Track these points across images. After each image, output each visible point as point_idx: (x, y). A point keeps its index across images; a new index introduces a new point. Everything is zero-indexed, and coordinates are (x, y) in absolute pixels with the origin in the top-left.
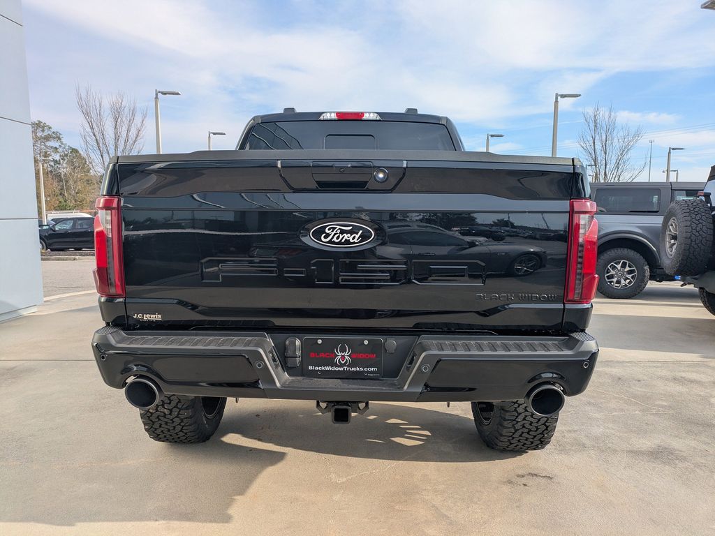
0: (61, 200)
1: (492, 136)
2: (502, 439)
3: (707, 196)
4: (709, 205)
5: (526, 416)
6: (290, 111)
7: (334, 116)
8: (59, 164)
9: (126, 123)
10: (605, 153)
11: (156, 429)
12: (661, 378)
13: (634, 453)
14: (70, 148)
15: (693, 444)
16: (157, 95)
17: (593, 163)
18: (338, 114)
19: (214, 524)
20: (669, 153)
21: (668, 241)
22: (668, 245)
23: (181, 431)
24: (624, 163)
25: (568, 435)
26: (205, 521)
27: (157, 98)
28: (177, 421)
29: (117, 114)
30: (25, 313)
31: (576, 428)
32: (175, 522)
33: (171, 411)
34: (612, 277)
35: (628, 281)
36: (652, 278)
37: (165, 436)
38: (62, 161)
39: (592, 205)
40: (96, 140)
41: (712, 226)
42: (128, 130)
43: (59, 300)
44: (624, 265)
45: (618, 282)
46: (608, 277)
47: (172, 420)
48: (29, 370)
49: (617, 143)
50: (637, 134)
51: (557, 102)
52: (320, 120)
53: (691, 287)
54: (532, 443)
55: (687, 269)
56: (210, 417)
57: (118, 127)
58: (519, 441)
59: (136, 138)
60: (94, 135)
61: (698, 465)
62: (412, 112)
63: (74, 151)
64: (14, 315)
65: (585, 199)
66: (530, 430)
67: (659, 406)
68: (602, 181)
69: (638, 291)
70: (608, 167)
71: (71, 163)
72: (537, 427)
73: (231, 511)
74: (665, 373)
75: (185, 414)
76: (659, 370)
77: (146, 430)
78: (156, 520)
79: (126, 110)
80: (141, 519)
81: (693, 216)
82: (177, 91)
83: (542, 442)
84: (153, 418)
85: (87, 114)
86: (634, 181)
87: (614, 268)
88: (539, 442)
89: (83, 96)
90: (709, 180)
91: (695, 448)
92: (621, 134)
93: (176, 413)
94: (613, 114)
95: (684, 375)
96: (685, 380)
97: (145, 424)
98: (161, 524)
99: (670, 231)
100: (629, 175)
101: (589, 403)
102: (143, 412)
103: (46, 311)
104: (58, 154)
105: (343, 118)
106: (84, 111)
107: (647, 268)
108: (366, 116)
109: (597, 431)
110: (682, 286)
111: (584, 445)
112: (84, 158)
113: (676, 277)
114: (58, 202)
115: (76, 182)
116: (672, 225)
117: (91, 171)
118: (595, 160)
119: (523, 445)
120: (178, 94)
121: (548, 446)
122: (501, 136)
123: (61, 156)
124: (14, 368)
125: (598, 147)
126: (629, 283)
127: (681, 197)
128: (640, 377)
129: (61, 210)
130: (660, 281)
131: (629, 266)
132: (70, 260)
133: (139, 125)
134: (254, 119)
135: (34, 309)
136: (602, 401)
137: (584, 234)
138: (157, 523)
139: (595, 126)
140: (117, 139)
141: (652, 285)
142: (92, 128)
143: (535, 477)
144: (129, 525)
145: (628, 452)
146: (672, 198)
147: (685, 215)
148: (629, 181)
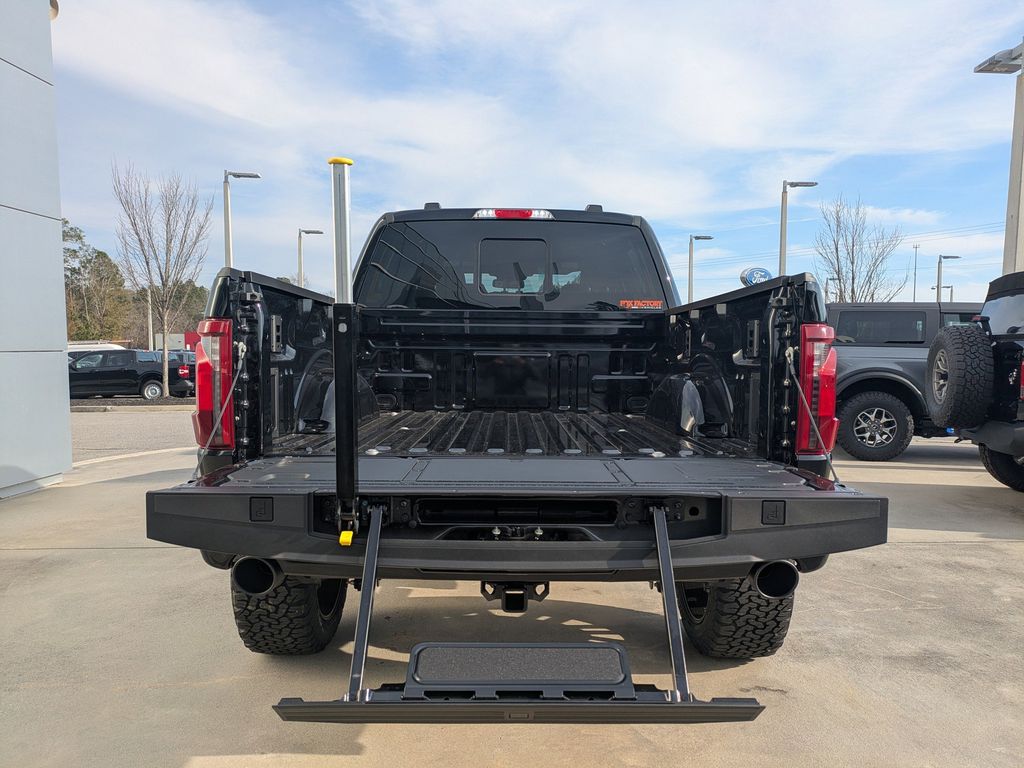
0: (81, 325)
1: (697, 238)
2: (719, 640)
3: (985, 321)
4: (987, 333)
5: (750, 609)
6: (432, 207)
7: (492, 214)
8: (79, 273)
9: (183, 217)
10: (852, 263)
11: (255, 634)
12: (929, 563)
13: (894, 660)
14: (95, 251)
15: (970, 646)
16: (226, 177)
17: (836, 276)
18: (497, 211)
19: (340, 757)
20: (940, 262)
21: (937, 383)
22: (936, 387)
23: (289, 636)
24: (878, 276)
25: (806, 638)
26: (329, 753)
27: (226, 181)
28: (285, 621)
29: (170, 204)
30: (46, 484)
31: (817, 628)
32: (289, 755)
33: (277, 607)
34: (863, 431)
35: (885, 437)
36: (918, 432)
37: (267, 644)
38: (82, 269)
39: (828, 332)
40: (140, 240)
41: (992, 361)
42: (187, 226)
43: (93, 466)
44: (879, 415)
45: (872, 438)
46: (859, 432)
47: (277, 620)
48: (63, 562)
49: (867, 250)
50: (895, 238)
51: (785, 192)
52: (474, 220)
53: (967, 445)
54: (759, 645)
55: (962, 419)
56: (327, 617)
57: (172, 222)
58: (742, 643)
59: (198, 237)
60: (137, 234)
61: (975, 673)
62: (595, 209)
63: (101, 255)
64: (30, 488)
65: (821, 323)
66: (756, 628)
67: (926, 600)
68: (849, 301)
69: (900, 450)
70: (856, 281)
71: (97, 272)
72: (765, 624)
73: (361, 740)
74: (934, 557)
75: (296, 611)
76: (926, 553)
77: (242, 635)
78: (263, 753)
79: (183, 198)
80: (243, 751)
81: (967, 348)
82: (255, 173)
83: (771, 644)
84: (252, 618)
85: (126, 204)
86: (892, 301)
87: (866, 419)
88: (768, 644)
89: (123, 178)
90: (988, 300)
91: (971, 652)
92: (873, 236)
93: (284, 611)
94: (861, 209)
95: (958, 559)
96: (961, 566)
97: (240, 626)
98: (269, 757)
99: (938, 367)
100: (885, 295)
101: (834, 597)
102: (238, 610)
103: (75, 482)
104: (77, 260)
105: (505, 216)
106: (123, 198)
107: (910, 418)
108: (535, 215)
109: (845, 632)
110: (956, 442)
111: (827, 650)
112: (115, 266)
113: (948, 430)
114: (75, 329)
115: (102, 299)
116: (940, 360)
117: (126, 284)
118: (839, 273)
119: (747, 649)
120: (257, 176)
121: (779, 651)
122: (710, 238)
123: (81, 262)
124: (39, 559)
125: (843, 253)
126: (888, 439)
127: (953, 323)
128: (901, 562)
129: (80, 339)
130: (928, 437)
131: (887, 417)
132: (99, 411)
133: (202, 219)
134: (385, 217)
135: (58, 480)
136: (850, 593)
137: (820, 367)
138: (264, 756)
139: (838, 226)
140: (169, 241)
141: (917, 442)
142: (134, 225)
143: (764, 691)
144: (227, 759)
145: (885, 658)
146: (942, 324)
147: (956, 346)
148: (886, 301)
